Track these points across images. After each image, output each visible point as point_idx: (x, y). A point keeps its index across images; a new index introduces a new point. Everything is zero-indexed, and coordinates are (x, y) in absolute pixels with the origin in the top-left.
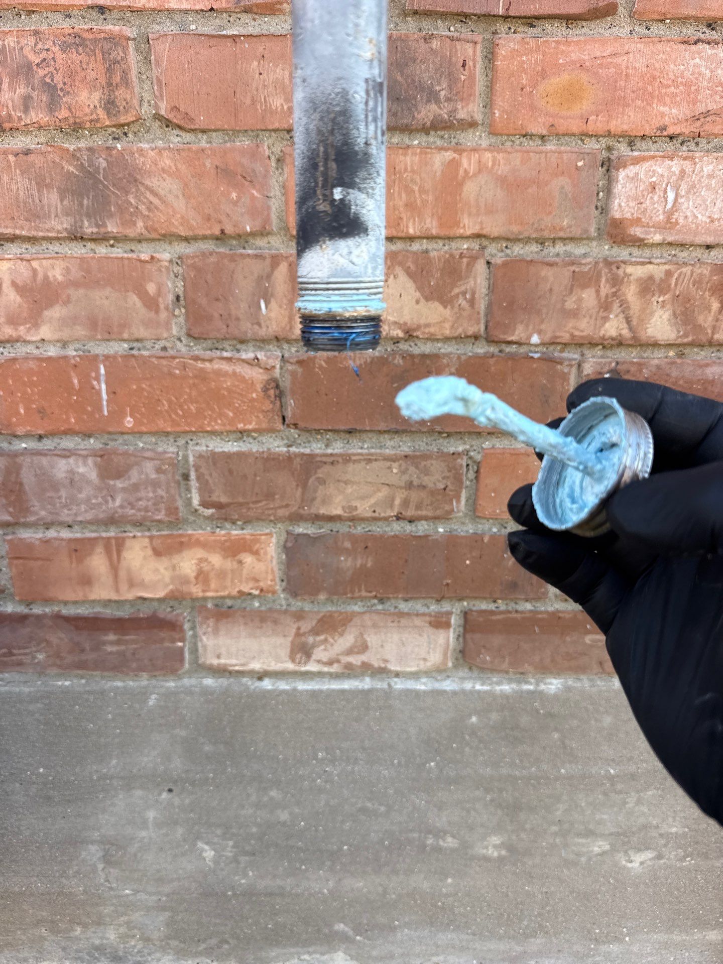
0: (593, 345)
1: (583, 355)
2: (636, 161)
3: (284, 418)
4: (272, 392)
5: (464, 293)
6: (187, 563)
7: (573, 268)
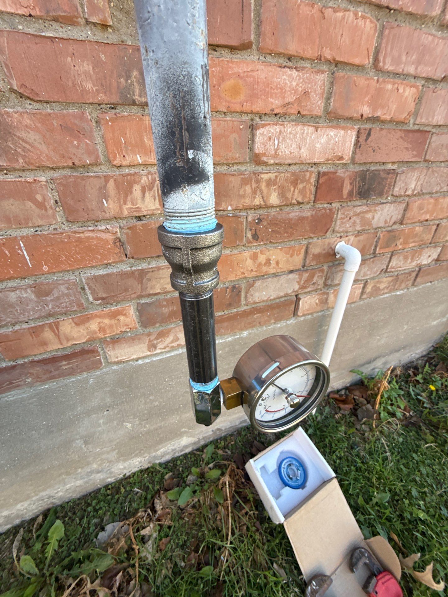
0: (251, 209)
1: (247, 213)
2: (264, 126)
3: (126, 255)
4: (118, 244)
6: (94, 326)
7: (241, 176)
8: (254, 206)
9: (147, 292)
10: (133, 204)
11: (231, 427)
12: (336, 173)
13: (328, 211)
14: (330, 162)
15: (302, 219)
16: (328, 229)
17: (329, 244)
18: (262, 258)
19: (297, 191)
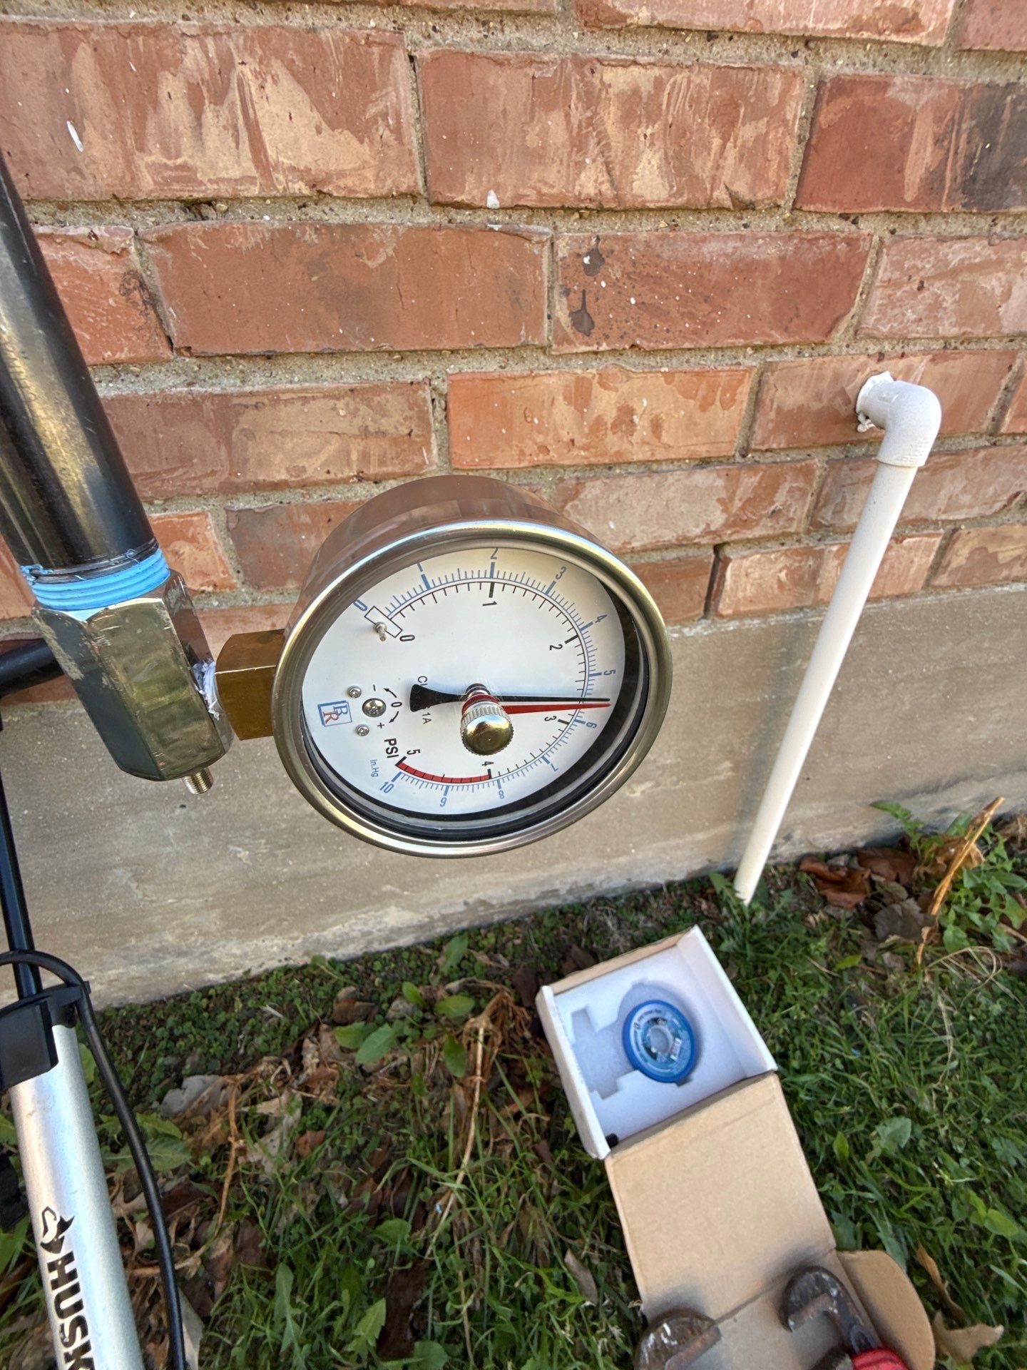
0: (569, 210)
1: (555, 228)
3: (169, 340)
4: (137, 296)
5: (385, 116)
7: (531, 71)
8: (578, 198)
9: (250, 477)
10: (166, 151)
11: (516, 902)
12: (883, 86)
13: (842, 247)
14: (866, 35)
15: (745, 269)
16: (837, 320)
17: (837, 377)
18: (605, 404)
19: (731, 153)
